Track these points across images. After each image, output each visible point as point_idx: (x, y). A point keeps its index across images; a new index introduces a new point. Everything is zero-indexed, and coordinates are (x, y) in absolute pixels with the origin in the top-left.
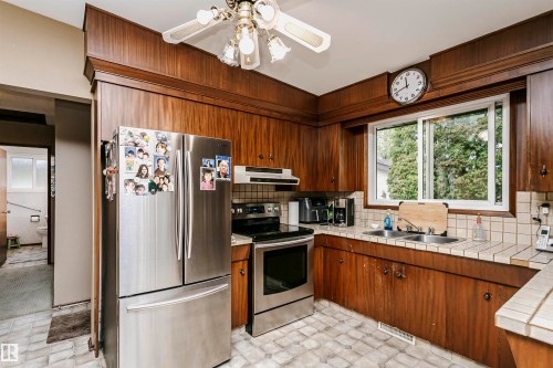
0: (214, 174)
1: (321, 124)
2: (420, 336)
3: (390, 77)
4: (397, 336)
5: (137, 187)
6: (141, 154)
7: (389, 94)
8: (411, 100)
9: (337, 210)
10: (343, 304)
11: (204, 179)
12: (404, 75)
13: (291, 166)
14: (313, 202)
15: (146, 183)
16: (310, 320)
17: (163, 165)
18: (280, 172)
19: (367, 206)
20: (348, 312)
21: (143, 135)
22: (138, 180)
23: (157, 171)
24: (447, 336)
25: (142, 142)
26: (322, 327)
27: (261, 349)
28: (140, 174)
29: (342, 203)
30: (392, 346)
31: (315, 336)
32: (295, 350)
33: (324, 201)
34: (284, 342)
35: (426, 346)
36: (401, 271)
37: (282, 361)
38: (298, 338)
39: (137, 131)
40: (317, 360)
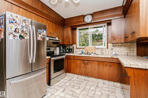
0: (42, 35)
1: (65, 26)
2: (92, 77)
3: (84, 16)
4: (87, 78)
5: (14, 36)
6: (16, 24)
7: (84, 20)
8: (89, 22)
9: (70, 49)
10: (73, 73)
11: (39, 36)
12: (87, 16)
13: (58, 37)
14: (63, 48)
15: (18, 35)
16: (65, 78)
17: (25, 30)
18: (55, 38)
19: (77, 48)
20: (74, 75)
21: (17, 17)
22: (15, 33)
23: (23, 31)
24: (98, 76)
25: (17, 19)
26: (69, 80)
27: (54, 89)
28: (15, 31)
29: (71, 47)
30: (86, 81)
31: (68, 82)
32: (64, 87)
33: (65, 47)
34: (60, 85)
35: (93, 79)
36: (88, 62)
37: (62, 90)
38: (64, 84)
39: (14, 15)
40: (71, 88)
